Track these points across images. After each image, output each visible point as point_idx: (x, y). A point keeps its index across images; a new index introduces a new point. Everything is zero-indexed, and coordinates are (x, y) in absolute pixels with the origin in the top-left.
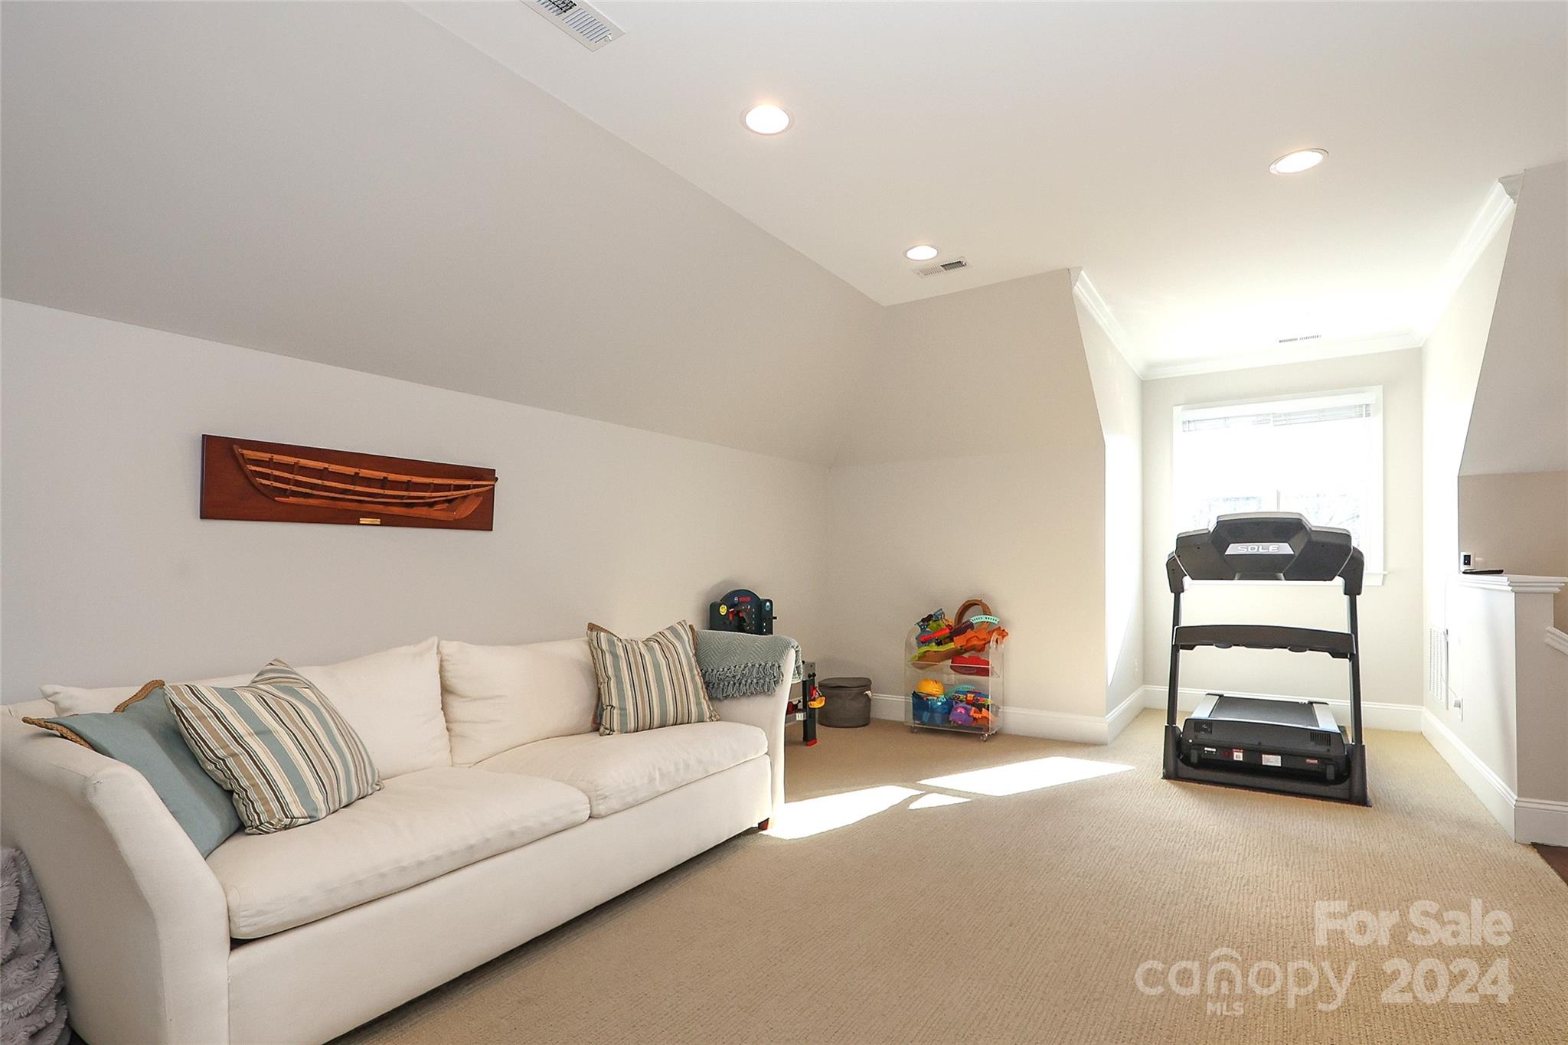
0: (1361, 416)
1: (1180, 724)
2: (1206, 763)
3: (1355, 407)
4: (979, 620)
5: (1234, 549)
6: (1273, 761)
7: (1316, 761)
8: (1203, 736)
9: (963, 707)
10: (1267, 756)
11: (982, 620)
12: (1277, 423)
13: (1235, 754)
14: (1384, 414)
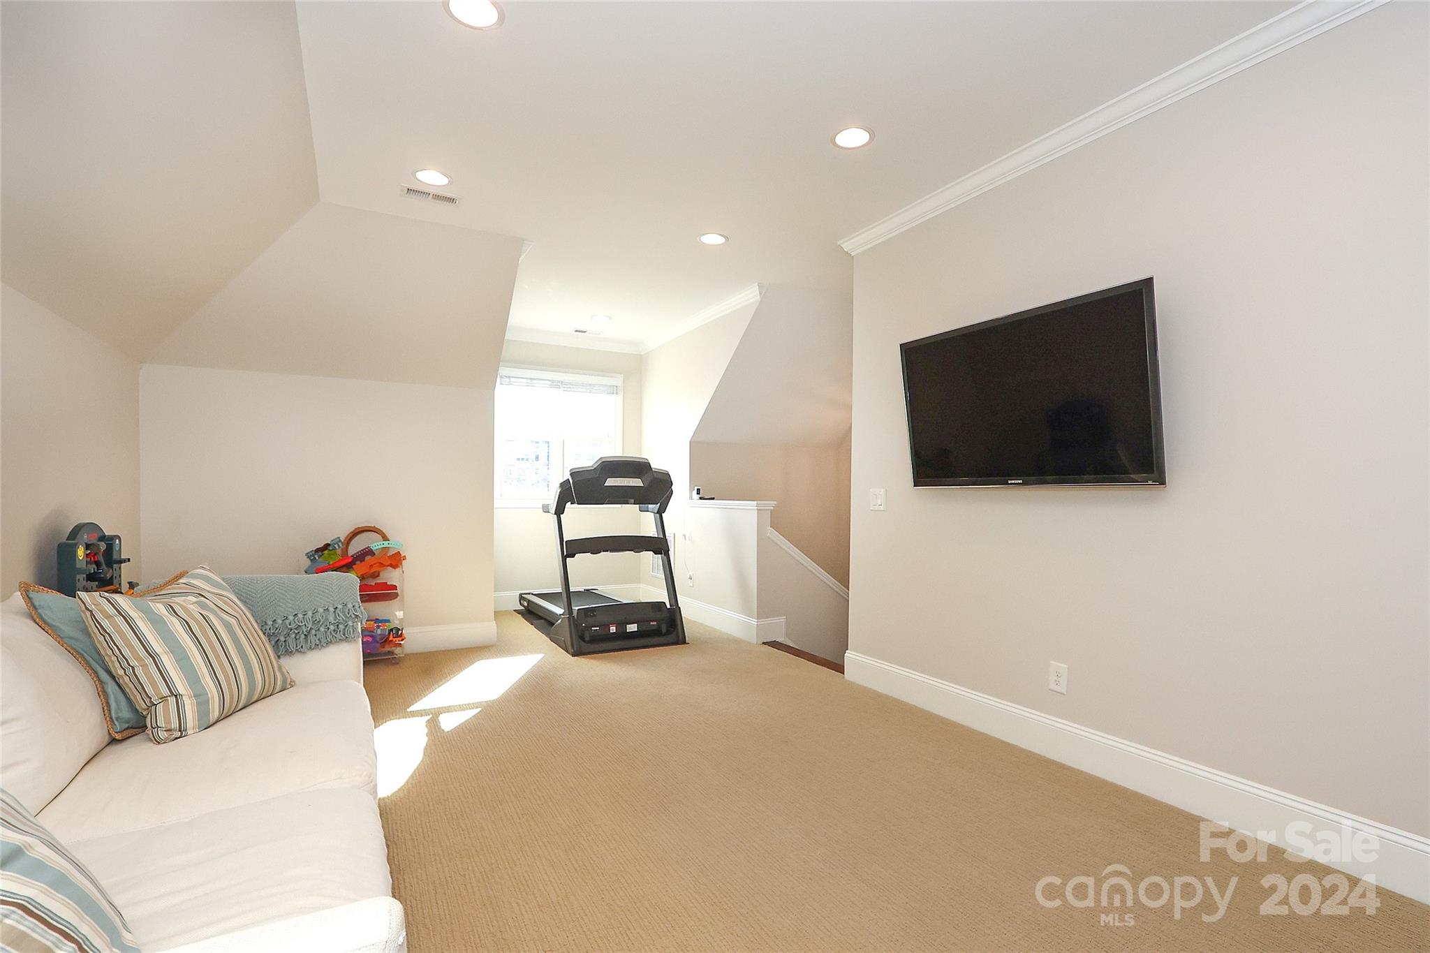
0: (613, 394)
1: (575, 614)
2: (596, 639)
3: (610, 386)
4: (380, 547)
5: (610, 482)
6: (632, 628)
7: (655, 623)
8: (591, 620)
9: (368, 636)
10: (630, 626)
11: (384, 546)
12: (565, 389)
13: (611, 628)
14: (624, 396)
